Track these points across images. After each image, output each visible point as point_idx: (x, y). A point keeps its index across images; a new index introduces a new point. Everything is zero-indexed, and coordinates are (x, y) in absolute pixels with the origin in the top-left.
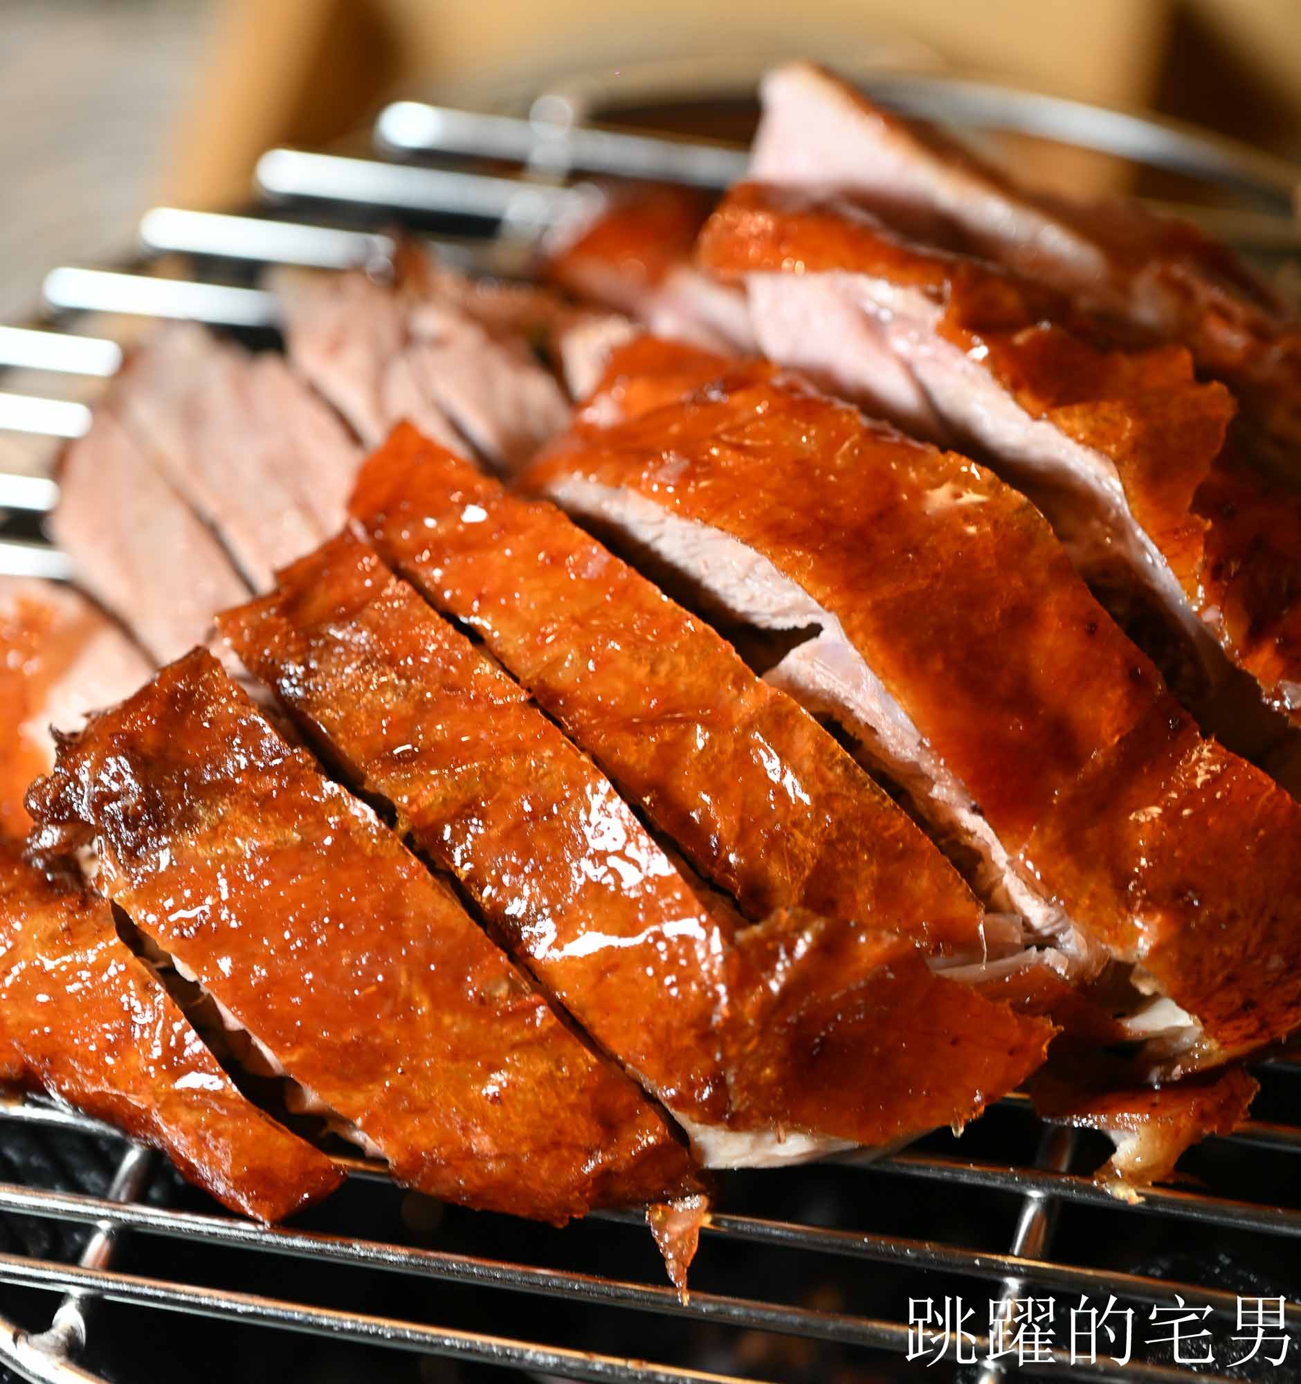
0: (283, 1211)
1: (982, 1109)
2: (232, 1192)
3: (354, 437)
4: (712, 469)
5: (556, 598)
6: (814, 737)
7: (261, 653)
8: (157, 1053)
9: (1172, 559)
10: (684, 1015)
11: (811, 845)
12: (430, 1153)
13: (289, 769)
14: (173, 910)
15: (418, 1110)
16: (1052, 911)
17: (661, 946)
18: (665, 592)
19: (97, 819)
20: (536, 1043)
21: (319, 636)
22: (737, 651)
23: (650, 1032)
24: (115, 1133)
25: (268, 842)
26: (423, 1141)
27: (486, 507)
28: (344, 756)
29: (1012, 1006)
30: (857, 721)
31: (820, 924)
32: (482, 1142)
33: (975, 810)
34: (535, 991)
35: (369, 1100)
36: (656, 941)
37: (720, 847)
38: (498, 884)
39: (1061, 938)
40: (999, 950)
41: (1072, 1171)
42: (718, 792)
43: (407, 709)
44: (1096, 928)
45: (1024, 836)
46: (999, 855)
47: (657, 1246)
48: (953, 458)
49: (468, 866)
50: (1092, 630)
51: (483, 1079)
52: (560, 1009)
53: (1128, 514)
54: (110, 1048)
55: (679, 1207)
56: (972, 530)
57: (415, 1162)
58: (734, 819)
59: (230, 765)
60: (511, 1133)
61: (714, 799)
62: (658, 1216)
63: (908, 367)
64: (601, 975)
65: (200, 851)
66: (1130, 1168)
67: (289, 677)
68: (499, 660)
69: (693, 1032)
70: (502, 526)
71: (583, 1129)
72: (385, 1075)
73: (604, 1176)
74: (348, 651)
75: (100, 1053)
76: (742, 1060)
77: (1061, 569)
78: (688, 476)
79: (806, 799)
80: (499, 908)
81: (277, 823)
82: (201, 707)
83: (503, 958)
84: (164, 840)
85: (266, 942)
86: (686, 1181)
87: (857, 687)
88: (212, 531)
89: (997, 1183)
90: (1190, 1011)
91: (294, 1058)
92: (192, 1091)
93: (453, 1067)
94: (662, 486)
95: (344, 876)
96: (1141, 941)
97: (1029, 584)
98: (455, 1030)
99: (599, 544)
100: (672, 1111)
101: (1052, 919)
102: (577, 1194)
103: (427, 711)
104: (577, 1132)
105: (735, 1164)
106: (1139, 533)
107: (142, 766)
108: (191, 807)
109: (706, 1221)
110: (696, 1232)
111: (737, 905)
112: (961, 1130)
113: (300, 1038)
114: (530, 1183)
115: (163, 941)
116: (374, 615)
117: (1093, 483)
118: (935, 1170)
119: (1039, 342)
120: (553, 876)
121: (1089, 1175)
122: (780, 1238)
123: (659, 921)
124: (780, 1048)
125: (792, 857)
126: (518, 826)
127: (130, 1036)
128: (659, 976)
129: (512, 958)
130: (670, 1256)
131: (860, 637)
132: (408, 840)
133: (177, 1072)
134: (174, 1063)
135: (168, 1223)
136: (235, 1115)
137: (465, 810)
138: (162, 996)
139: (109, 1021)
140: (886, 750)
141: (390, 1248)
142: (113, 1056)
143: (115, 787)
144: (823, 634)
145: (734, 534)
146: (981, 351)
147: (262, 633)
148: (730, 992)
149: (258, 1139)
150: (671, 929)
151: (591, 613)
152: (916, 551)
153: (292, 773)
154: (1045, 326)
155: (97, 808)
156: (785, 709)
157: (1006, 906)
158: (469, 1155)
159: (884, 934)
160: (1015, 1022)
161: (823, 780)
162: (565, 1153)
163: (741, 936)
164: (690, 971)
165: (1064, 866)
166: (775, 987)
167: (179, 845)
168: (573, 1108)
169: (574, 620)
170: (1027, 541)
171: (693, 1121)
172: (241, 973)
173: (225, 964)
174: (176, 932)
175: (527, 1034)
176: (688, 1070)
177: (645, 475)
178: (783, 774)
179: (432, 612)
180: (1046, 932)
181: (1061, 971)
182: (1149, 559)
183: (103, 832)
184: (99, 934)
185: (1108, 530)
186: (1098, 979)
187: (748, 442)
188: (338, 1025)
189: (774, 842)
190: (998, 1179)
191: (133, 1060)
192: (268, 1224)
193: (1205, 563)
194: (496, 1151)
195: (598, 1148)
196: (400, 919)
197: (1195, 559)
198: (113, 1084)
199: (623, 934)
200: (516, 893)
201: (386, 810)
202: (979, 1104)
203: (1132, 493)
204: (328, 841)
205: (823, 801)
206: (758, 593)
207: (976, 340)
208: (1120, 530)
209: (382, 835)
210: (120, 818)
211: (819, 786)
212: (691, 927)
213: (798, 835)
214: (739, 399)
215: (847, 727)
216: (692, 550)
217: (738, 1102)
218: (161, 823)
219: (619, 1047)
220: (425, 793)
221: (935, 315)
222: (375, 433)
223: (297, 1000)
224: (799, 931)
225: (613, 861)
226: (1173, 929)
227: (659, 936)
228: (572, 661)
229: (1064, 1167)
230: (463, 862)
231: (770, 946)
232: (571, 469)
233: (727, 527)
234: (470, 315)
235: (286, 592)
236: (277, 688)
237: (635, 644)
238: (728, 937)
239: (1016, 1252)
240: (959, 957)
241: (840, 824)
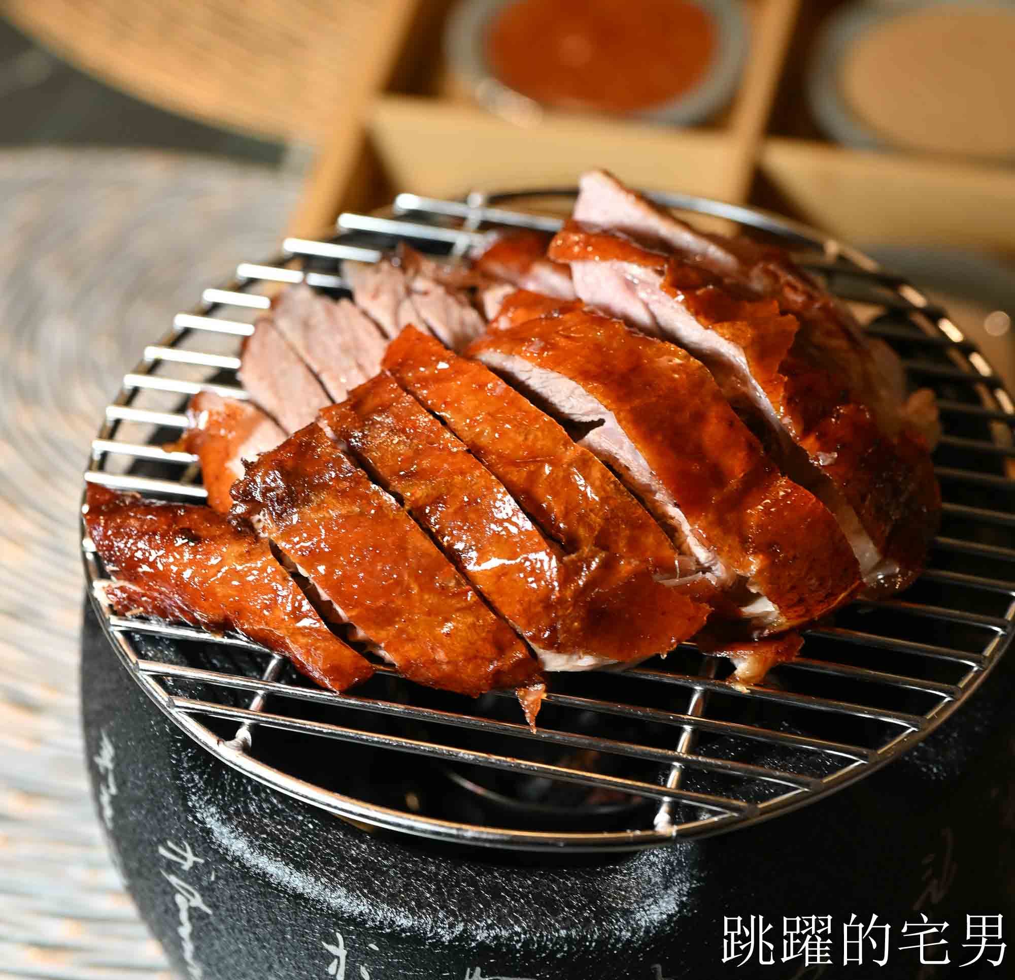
0: (345, 687)
1: (675, 646)
2: (322, 677)
3: (384, 335)
4: (554, 347)
5: (481, 404)
6: (601, 470)
7: (341, 427)
8: (289, 609)
9: (769, 394)
10: (538, 595)
11: (599, 520)
12: (415, 661)
13: (355, 478)
14: (298, 543)
15: (411, 640)
16: (710, 554)
17: (528, 563)
18: (532, 403)
19: (263, 500)
20: (468, 608)
21: (368, 419)
22: (566, 431)
23: (522, 604)
24: (267, 650)
25: (344, 512)
26: (413, 655)
27: (448, 363)
28: (379, 474)
29: (691, 598)
30: (620, 465)
31: (603, 554)
32: (441, 655)
33: (676, 505)
34: (467, 584)
35: (388, 635)
36: (525, 561)
37: (555, 520)
38: (451, 534)
39: (713, 568)
40: (685, 573)
41: (716, 678)
42: (555, 494)
43: (410, 453)
44: (731, 561)
45: (698, 518)
46: (686, 527)
47: (521, 707)
48: (667, 344)
49: (437, 527)
50: (731, 425)
51: (441, 625)
52: (479, 593)
53: (749, 374)
54: (267, 607)
55: (532, 689)
56: (676, 376)
57: (408, 665)
58: (562, 508)
59: (327, 476)
60: (454, 651)
61: (553, 498)
62: (522, 693)
63: (646, 305)
64: (499, 577)
65: (312, 516)
66: (743, 676)
67: (355, 438)
68: (453, 432)
69: (541, 605)
70: (456, 372)
71: (488, 650)
72: (395, 623)
73: (498, 673)
74: (383, 427)
75: (262, 609)
76: (564, 618)
77: (717, 397)
78: (543, 349)
79: (597, 498)
80: (451, 546)
81: (349, 503)
82: (314, 449)
83: (453, 569)
84: (295, 510)
85: (342, 559)
86: (536, 677)
87: (621, 448)
88: (317, 377)
89: (680, 683)
90: (774, 602)
91: (354, 613)
92: (305, 628)
93: (429, 618)
94: (532, 353)
95: (380, 529)
96: (752, 567)
97: (703, 403)
98: (430, 601)
99: (501, 380)
100: (530, 643)
101: (710, 559)
102: (484, 681)
103: (419, 454)
104: (485, 652)
105: (559, 669)
106: (754, 382)
107: (287, 476)
108: (308, 495)
109: (544, 696)
110: (540, 700)
111: (563, 547)
112: (665, 656)
113: (358, 604)
114: (463, 676)
115: (293, 557)
116: (396, 410)
117: (732, 359)
118: (651, 676)
119: (709, 294)
120: (478, 531)
121: (724, 680)
122: (577, 704)
123: (527, 553)
124: (582, 613)
125: (589, 525)
126: (461, 508)
127: (276, 601)
128: (526, 577)
129: (457, 568)
130: (527, 711)
131: (624, 423)
132: (410, 512)
133: (298, 619)
134: (297, 614)
135: (291, 691)
136: (325, 639)
137: (436, 500)
138: (291, 583)
139: (266, 595)
140: (634, 478)
141: (395, 705)
142: (268, 611)
143: (273, 485)
144: (605, 424)
145: (565, 374)
146: (681, 297)
147: (343, 417)
148: (560, 586)
149: (336, 652)
150: (532, 556)
151: (498, 411)
152: (650, 386)
153: (356, 481)
154: (711, 287)
155: (264, 495)
156: (587, 457)
157: (688, 553)
158: (434, 661)
159: (632, 560)
160: (692, 605)
161: (604, 490)
162: (480, 662)
163: (565, 558)
164: (541, 576)
165: (717, 532)
166: (581, 583)
167: (302, 513)
168: (484, 640)
169: (489, 414)
170: (701, 383)
171: (540, 648)
172: (330, 572)
173: (322, 569)
174: (300, 553)
175: (464, 604)
176: (539, 622)
177: (524, 349)
178: (586, 487)
179: (423, 409)
180: (706, 565)
181: (714, 583)
182: (758, 394)
183: (267, 506)
184: (263, 553)
185: (739, 381)
186: (731, 587)
187: (572, 335)
188: (375, 598)
189: (582, 518)
190: (681, 681)
191: (277, 613)
192: (338, 693)
193: (784, 397)
194: (447, 660)
195: (495, 659)
196: (405, 549)
197: (779, 394)
198: (267, 624)
199: (509, 559)
200: (460, 539)
201: (400, 499)
202: (674, 643)
203: (750, 363)
204: (373, 512)
205: (604, 500)
206: (575, 405)
207: (679, 292)
208: (745, 381)
209: (398, 509)
210: (275, 499)
211: (603, 493)
212: (542, 555)
213: (592, 515)
214: (567, 317)
215: (615, 467)
216: (545, 384)
217: (561, 638)
218: (294, 503)
219: (506, 611)
220: (418, 491)
221: (659, 281)
222: (394, 333)
223: (356, 586)
224: (593, 558)
225: (506, 524)
226: (766, 562)
227: (527, 559)
228: (488, 433)
229: (712, 676)
230: (436, 524)
231: (579, 564)
232: (488, 347)
233: (563, 372)
234: (438, 282)
235: (354, 400)
236: (349, 442)
237: (518, 426)
238: (559, 560)
239: (689, 713)
240: (666, 575)
241: (612, 510)
